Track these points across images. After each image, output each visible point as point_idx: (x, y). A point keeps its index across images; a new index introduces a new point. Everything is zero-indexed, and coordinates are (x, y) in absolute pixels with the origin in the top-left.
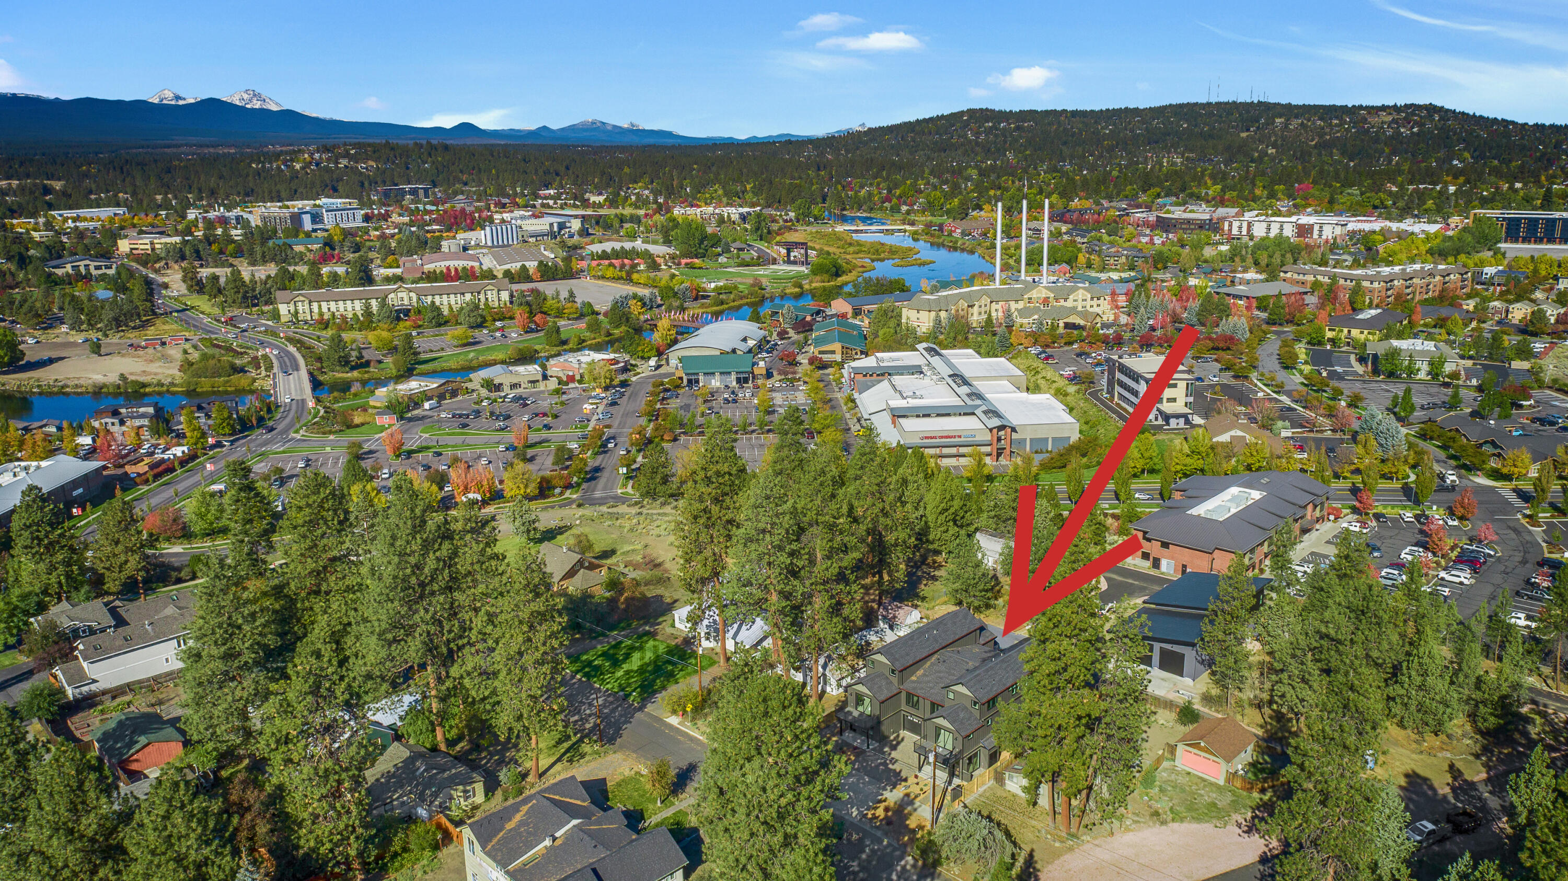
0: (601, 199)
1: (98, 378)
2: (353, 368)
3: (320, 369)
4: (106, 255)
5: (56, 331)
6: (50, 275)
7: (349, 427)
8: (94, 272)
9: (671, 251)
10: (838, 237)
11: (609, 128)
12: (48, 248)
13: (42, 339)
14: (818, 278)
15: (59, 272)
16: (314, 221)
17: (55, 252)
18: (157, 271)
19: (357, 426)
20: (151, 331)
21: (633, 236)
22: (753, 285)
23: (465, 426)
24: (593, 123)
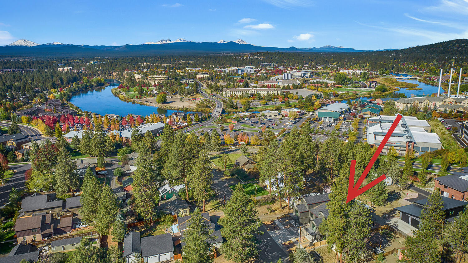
0: (321, 67)
1: (179, 106)
2: (234, 109)
3: (226, 108)
4: (193, 79)
5: (176, 95)
6: (180, 83)
7: (225, 123)
8: (190, 82)
9: (334, 82)
10: (391, 80)
11: (333, 48)
12: (182, 76)
13: (173, 97)
14: (377, 92)
15: (183, 82)
16: (242, 72)
17: (183, 77)
18: (202, 83)
19: (228, 123)
20: (195, 97)
21: (324, 78)
22: (354, 93)
23: (253, 125)
24: (329, 46)
